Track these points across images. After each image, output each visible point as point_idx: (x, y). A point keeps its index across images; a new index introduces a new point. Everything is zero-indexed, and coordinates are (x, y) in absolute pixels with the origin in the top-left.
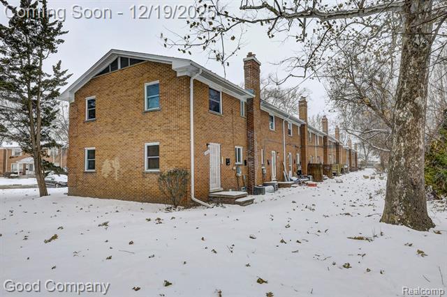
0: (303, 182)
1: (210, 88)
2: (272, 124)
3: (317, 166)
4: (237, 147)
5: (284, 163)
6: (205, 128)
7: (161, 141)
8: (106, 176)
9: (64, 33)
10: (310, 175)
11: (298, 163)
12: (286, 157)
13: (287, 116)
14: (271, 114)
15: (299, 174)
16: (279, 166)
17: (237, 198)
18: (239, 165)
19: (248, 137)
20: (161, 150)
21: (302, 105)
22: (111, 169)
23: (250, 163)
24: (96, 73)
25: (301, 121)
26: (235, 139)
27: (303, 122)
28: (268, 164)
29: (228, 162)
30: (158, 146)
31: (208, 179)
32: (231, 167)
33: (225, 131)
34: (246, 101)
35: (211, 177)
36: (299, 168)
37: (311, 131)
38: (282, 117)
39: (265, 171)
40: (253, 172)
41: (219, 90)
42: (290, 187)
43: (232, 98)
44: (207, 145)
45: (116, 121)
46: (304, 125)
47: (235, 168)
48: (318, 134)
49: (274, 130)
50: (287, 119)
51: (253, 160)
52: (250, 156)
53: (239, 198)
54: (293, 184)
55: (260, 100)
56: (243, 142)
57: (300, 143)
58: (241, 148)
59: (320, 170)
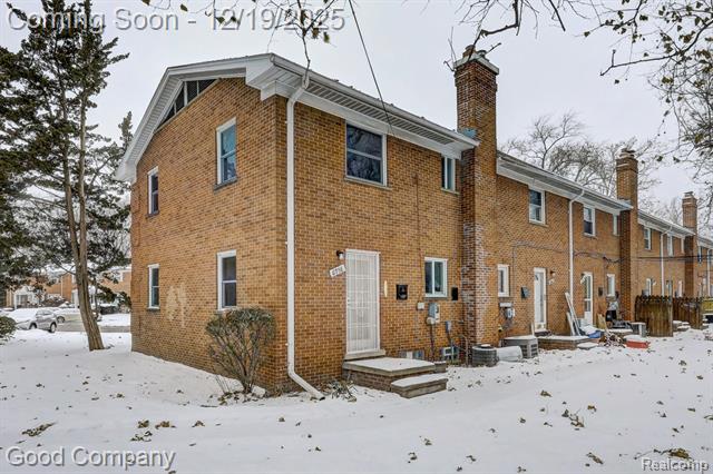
0: (613, 339)
1: (348, 126)
2: (538, 211)
3: (659, 302)
4: (433, 260)
5: (570, 296)
6: (331, 215)
7: (238, 246)
8: (171, 318)
9: (121, 57)
10: (641, 320)
11: (612, 294)
12: (576, 281)
13: (577, 191)
14: (532, 187)
15: (611, 317)
16: (554, 301)
17: (397, 378)
18: (436, 299)
19: (463, 237)
20: (239, 265)
21: (625, 169)
22: (176, 306)
23: (465, 296)
24: (158, 123)
25: (622, 203)
26: (423, 241)
27: (626, 205)
28: (523, 296)
29: (401, 292)
30: (234, 258)
31: (342, 330)
32: (410, 302)
33: (395, 223)
34: (458, 157)
35: (351, 326)
36: (614, 306)
37: (649, 226)
38: (565, 194)
39: (512, 313)
40: (473, 314)
41: (378, 131)
42: (573, 349)
43: (417, 149)
44: (338, 253)
45: (182, 212)
46: (628, 212)
47: (421, 306)
48: (670, 234)
49: (543, 221)
50: (579, 199)
51: (472, 287)
52: (467, 280)
53: (404, 376)
54: (584, 341)
55: (497, 153)
56: (451, 247)
57: (616, 251)
58: (444, 261)
59: (665, 311)
